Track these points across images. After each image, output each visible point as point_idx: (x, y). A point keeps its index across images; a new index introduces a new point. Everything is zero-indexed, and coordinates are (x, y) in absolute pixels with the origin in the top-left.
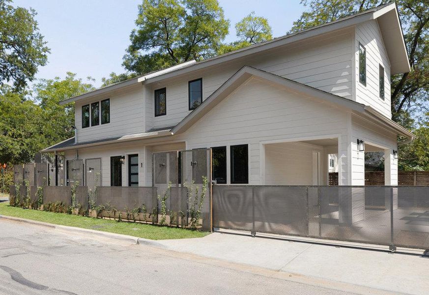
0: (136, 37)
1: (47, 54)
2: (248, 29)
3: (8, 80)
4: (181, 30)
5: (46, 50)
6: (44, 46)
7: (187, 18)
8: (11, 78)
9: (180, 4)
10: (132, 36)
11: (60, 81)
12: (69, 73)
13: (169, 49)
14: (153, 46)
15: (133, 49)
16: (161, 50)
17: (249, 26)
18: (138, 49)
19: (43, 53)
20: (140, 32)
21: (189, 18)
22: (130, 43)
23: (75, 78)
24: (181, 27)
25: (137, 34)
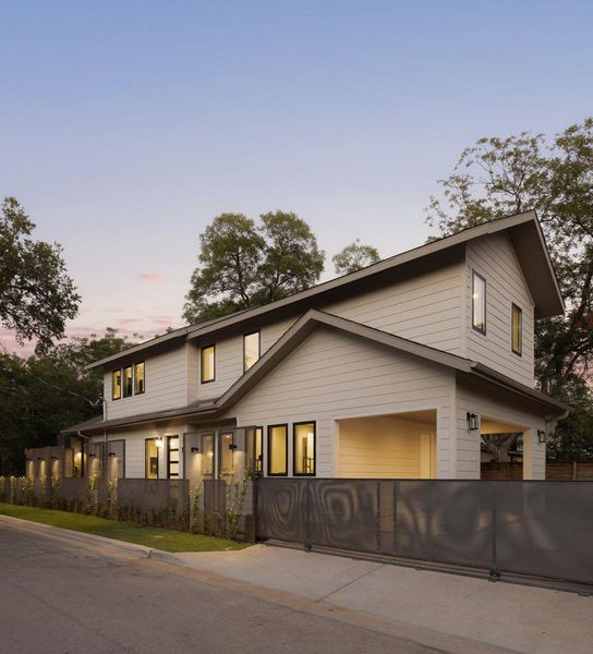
0: (199, 279)
1: (77, 303)
2: (351, 263)
3: (30, 338)
4: (260, 268)
5: (75, 298)
6: (74, 292)
7: (268, 251)
8: (33, 336)
9: (257, 232)
10: (193, 277)
11: (98, 339)
12: (109, 329)
13: (242, 293)
14: (223, 290)
15: (195, 295)
16: (232, 296)
17: (353, 259)
18: (201, 294)
19: (72, 303)
20: (204, 272)
21: (270, 250)
22: (191, 287)
23: (117, 336)
24: (261, 263)
25: (200, 274)
